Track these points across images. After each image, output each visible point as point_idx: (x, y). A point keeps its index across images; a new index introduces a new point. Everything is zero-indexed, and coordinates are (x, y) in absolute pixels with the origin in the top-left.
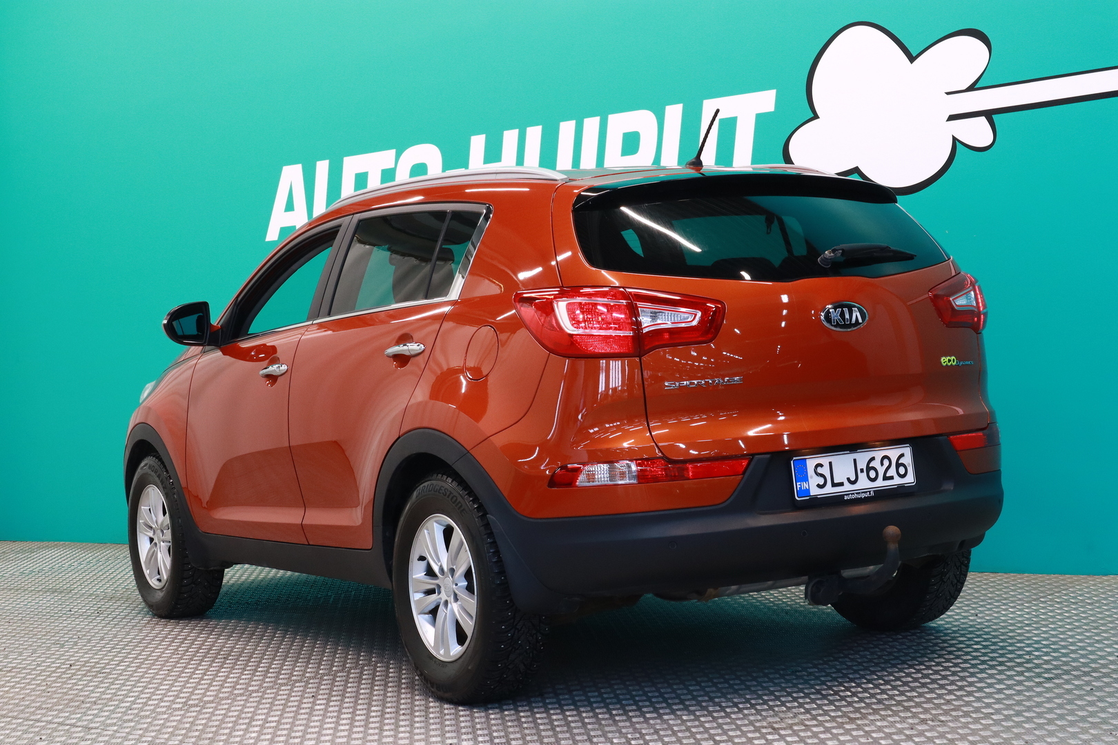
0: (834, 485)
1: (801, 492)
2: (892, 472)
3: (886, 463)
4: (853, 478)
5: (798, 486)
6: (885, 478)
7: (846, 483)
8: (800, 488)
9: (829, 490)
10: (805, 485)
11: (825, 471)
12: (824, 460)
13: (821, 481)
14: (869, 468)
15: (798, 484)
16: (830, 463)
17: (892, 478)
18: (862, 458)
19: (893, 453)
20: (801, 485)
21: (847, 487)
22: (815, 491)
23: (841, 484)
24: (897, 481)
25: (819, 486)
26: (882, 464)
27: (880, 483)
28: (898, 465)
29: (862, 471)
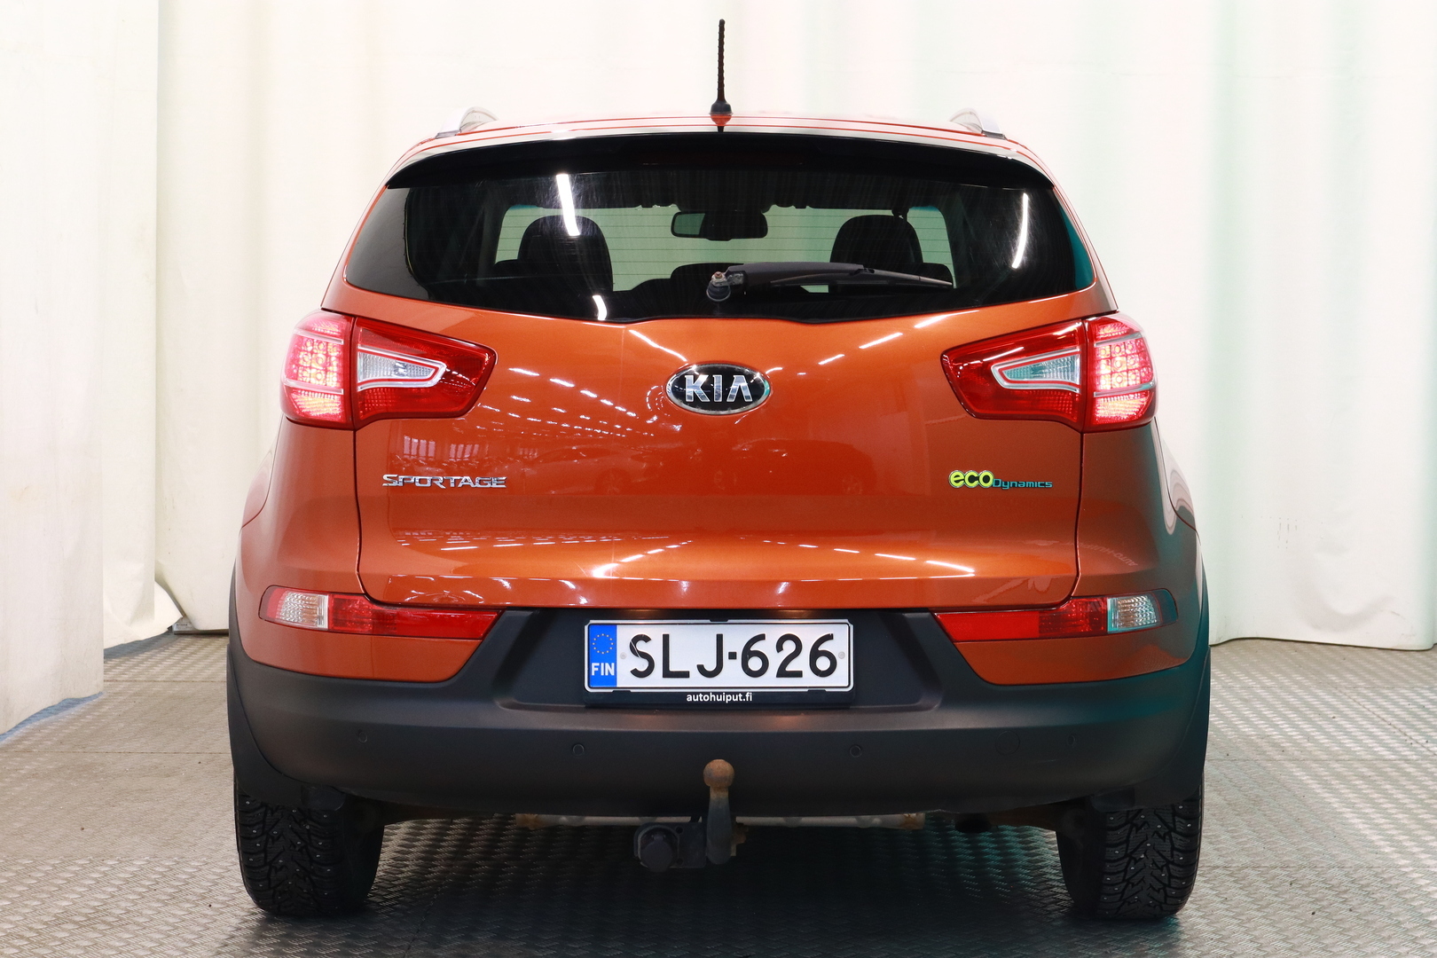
0: (667, 674)
1: (597, 679)
2: (801, 664)
3: (789, 647)
4: (711, 667)
5: (594, 670)
6: (782, 673)
7: (694, 673)
8: (598, 673)
9: (656, 681)
10: (608, 669)
11: (654, 649)
12: (655, 631)
13: (642, 665)
14: (748, 653)
15: (593, 665)
16: (666, 638)
17: (798, 674)
18: (737, 635)
19: (809, 633)
20: (599, 667)
21: (697, 680)
22: (626, 681)
23: (685, 675)
24: (810, 681)
25: (636, 673)
26: (779, 648)
27: (770, 681)
28: (815, 654)
29: (732, 656)
